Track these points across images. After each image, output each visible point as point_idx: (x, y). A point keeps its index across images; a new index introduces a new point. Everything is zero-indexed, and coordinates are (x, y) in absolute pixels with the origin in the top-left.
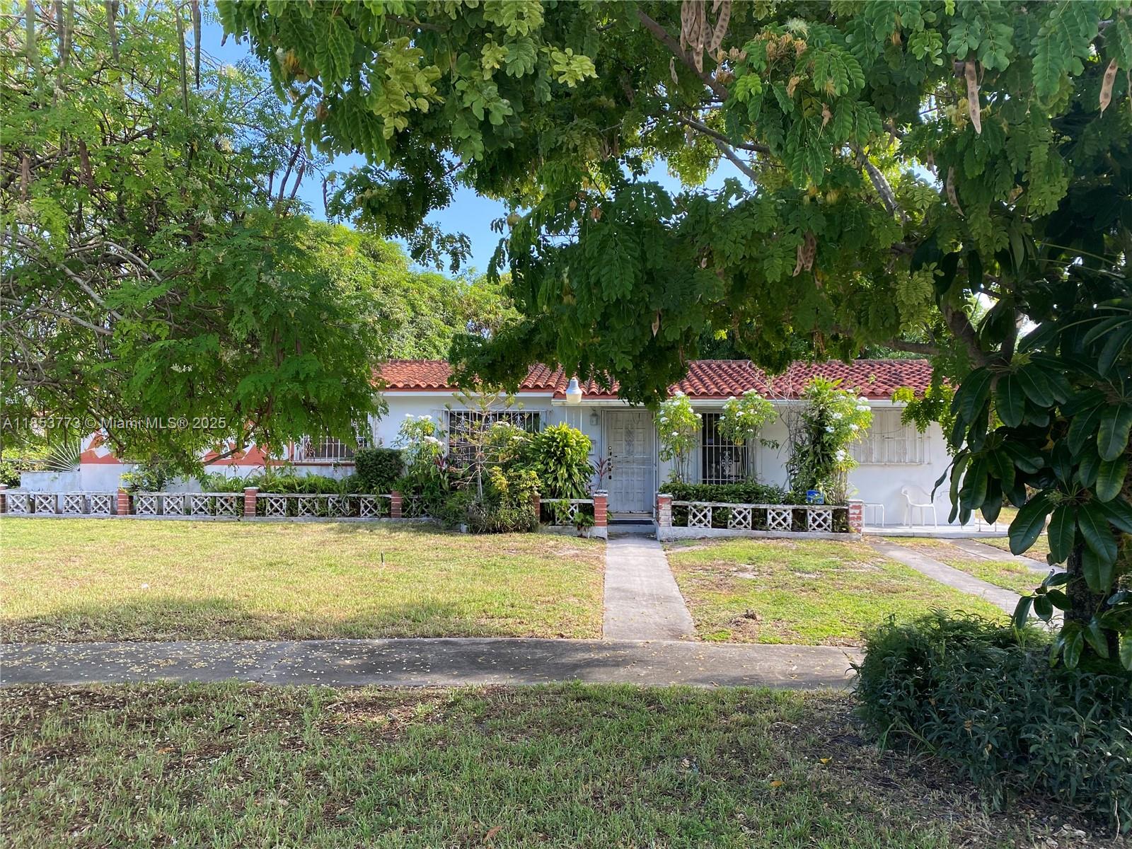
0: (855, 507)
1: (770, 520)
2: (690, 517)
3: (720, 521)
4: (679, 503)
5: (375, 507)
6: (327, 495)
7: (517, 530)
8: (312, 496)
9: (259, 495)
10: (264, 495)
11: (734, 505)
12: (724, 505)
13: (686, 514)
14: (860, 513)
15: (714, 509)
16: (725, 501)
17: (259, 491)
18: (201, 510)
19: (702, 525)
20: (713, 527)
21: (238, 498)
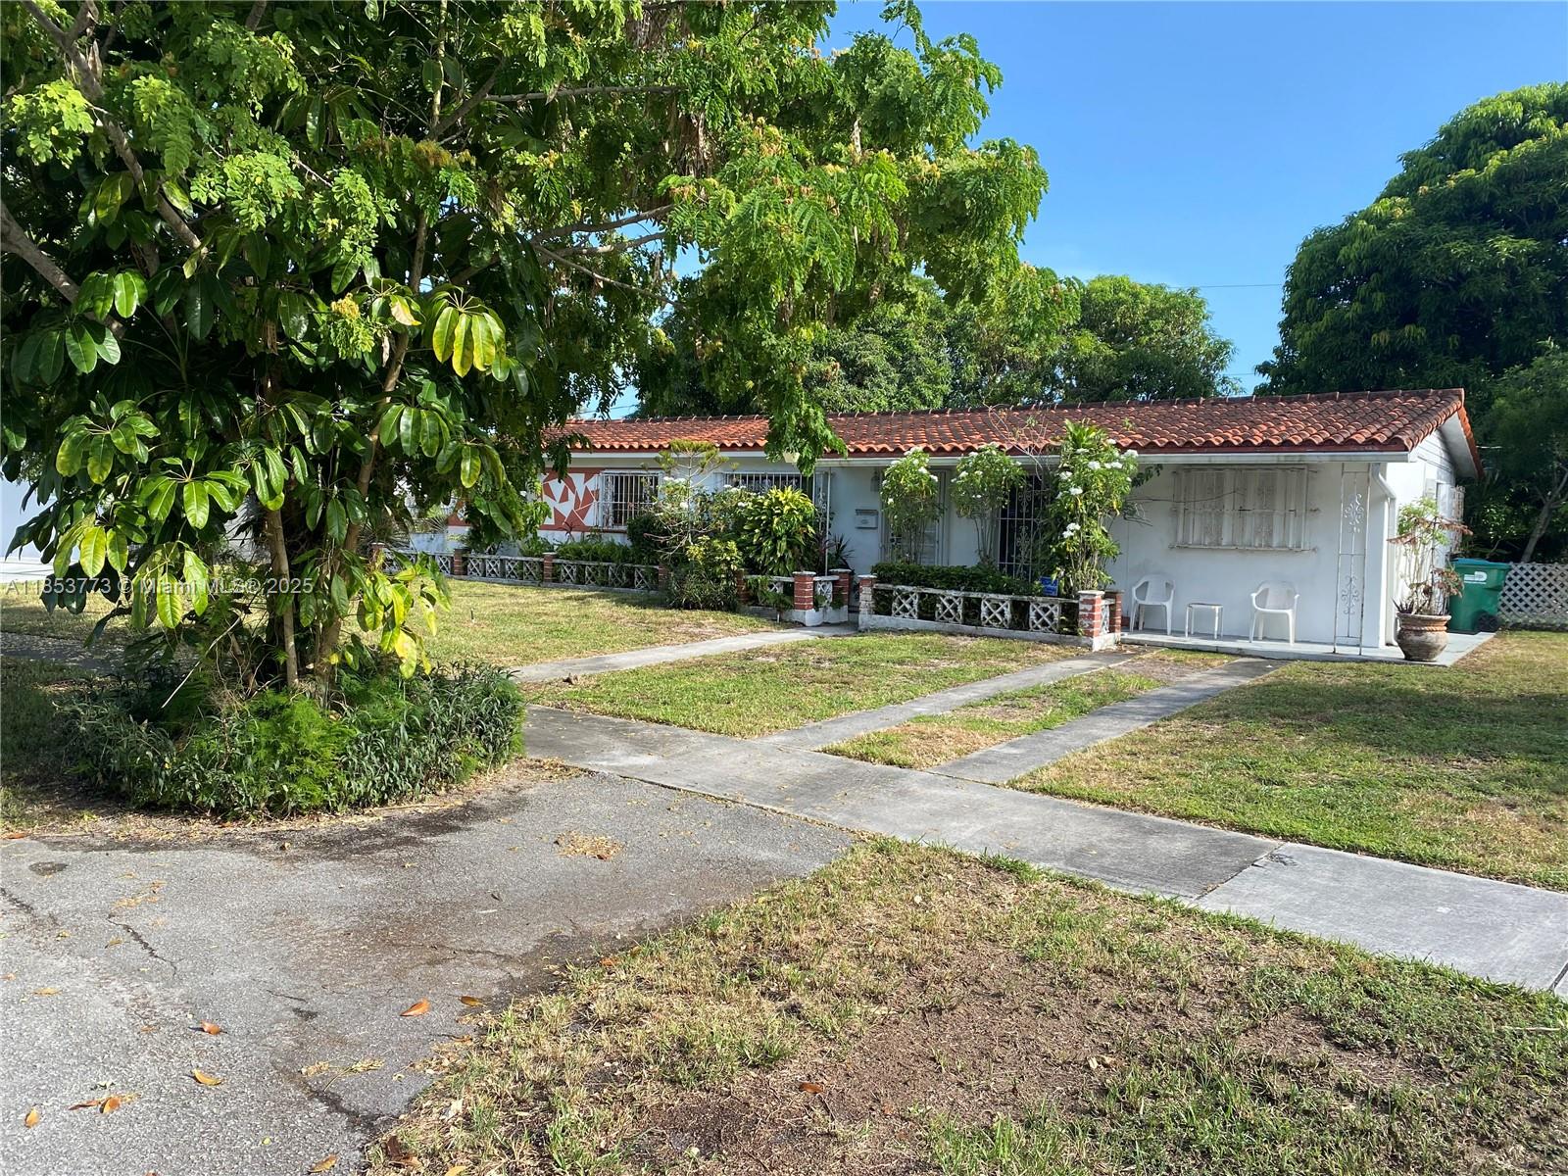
0: (1086, 602)
1: (984, 613)
2: (895, 604)
3: (927, 611)
4: (882, 586)
5: (646, 578)
6: (607, 564)
7: (707, 607)
8: (596, 564)
9: (554, 561)
10: (558, 561)
11: (941, 592)
12: (931, 591)
13: (890, 600)
14: (1093, 610)
15: (922, 595)
16: (932, 586)
17: (557, 557)
18: (513, 573)
19: (907, 615)
20: (920, 617)
21: (540, 563)
